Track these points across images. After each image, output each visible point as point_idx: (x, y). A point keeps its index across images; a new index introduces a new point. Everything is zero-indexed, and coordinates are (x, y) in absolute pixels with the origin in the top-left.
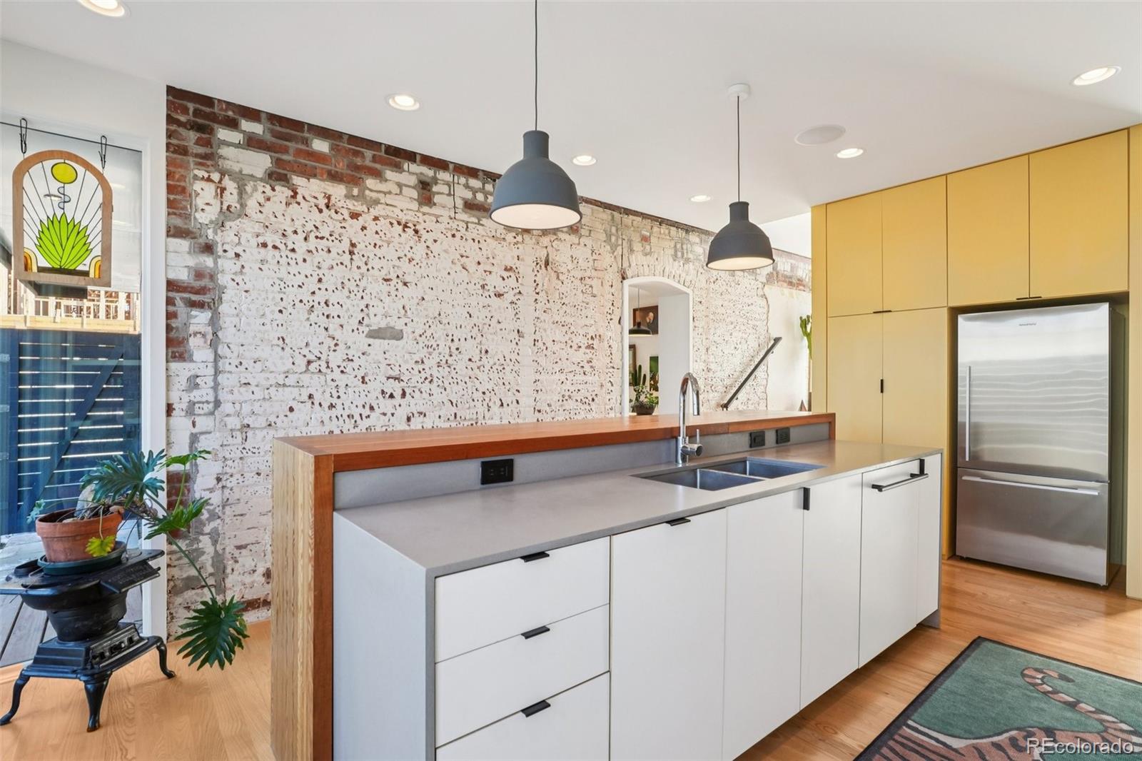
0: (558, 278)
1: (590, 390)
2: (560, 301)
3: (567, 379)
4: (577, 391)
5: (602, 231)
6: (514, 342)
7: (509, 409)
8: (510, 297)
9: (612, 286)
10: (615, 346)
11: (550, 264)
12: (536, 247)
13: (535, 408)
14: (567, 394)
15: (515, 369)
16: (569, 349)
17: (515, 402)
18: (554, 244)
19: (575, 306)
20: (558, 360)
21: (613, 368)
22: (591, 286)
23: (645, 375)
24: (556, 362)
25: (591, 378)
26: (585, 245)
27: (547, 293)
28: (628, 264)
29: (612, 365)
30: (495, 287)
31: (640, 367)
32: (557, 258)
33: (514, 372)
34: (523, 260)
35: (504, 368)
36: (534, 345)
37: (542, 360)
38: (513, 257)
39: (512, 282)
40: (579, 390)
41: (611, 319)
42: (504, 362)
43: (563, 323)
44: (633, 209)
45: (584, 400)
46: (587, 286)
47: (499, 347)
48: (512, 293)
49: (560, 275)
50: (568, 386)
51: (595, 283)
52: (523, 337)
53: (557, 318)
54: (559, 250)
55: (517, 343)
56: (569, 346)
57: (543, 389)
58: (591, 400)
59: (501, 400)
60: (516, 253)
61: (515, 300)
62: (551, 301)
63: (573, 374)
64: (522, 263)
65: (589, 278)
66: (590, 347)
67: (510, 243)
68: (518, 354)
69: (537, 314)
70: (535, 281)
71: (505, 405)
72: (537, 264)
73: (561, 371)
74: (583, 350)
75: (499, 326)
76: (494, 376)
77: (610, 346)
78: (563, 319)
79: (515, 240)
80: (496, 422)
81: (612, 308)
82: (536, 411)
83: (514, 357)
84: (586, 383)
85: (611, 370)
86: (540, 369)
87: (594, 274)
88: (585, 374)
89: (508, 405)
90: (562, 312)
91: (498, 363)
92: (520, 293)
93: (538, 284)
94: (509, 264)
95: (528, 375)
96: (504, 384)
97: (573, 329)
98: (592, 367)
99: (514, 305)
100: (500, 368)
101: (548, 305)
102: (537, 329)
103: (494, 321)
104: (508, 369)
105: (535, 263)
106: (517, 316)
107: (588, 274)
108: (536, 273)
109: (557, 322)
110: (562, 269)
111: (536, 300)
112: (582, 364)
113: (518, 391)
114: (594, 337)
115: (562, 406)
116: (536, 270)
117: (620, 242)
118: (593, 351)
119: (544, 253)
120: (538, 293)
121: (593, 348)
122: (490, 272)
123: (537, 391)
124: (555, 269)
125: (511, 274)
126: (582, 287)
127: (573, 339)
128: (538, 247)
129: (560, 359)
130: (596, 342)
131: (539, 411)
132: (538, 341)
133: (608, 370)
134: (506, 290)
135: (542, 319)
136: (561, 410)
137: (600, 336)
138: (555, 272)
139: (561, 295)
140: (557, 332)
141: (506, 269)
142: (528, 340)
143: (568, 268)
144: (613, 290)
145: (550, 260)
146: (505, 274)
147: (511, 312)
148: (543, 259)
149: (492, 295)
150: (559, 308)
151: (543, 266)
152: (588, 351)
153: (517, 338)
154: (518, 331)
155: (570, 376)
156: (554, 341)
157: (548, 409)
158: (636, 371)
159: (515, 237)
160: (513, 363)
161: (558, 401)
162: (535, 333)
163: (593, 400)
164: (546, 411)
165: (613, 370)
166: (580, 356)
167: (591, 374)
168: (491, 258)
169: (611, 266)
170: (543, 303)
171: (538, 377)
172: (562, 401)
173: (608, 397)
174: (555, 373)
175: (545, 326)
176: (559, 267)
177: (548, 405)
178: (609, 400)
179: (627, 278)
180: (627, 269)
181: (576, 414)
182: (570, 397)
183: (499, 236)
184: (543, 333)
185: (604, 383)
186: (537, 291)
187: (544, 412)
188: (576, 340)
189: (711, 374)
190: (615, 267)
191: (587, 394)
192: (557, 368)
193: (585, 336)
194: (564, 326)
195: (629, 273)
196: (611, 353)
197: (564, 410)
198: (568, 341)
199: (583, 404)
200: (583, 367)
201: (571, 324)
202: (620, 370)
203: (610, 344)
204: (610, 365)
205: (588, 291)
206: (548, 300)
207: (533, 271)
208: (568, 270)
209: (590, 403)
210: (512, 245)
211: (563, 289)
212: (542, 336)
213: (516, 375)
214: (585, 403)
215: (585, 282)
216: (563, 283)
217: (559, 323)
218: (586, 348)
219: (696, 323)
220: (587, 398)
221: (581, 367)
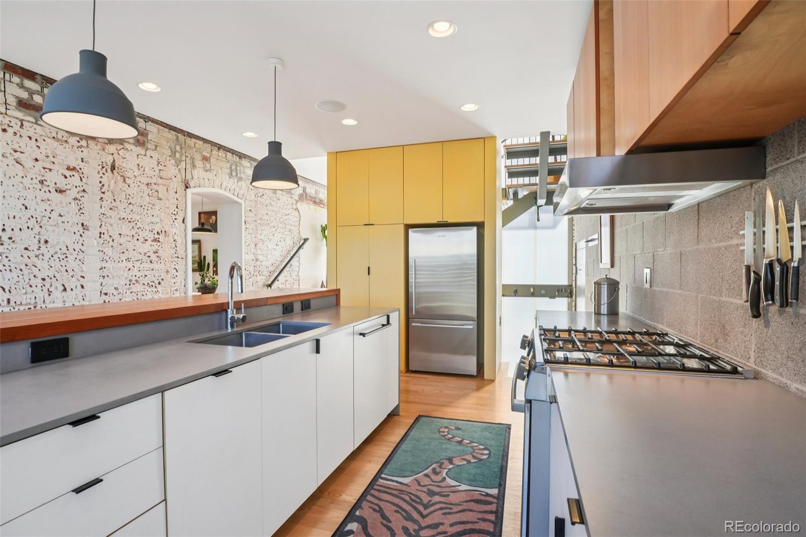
0: (124, 181)
1: (156, 276)
2: (126, 201)
4: (144, 276)
5: (167, 147)
6: (78, 234)
7: (74, 293)
8: (73, 193)
9: (176, 193)
10: (180, 241)
11: (116, 169)
12: (101, 152)
13: (101, 292)
14: (134, 279)
15: (79, 258)
16: (136, 241)
17: (79, 287)
18: (120, 152)
19: (141, 206)
20: (125, 251)
21: (178, 257)
22: (157, 191)
23: (209, 264)
24: (123, 252)
25: (157, 266)
26: (151, 157)
27: (113, 193)
28: (191, 177)
29: (176, 255)
30: (56, 184)
31: (205, 257)
32: (124, 165)
33: (77, 261)
34: (87, 162)
35: (67, 257)
36: (100, 237)
37: (109, 251)
38: (77, 159)
39: (76, 180)
40: (146, 276)
41: (176, 219)
42: (66, 252)
43: (129, 220)
44: (196, 134)
45: (151, 284)
46: (154, 191)
47: (60, 238)
48: (75, 190)
49: (127, 179)
50: (135, 272)
51: (161, 189)
52: (88, 230)
53: (123, 215)
54: (125, 158)
55: (81, 235)
56: (135, 239)
57: (110, 275)
58: (157, 283)
59: (63, 285)
60: (80, 155)
61: (78, 196)
62: (117, 200)
63: (140, 262)
64: (87, 165)
65: (155, 184)
66: (155, 240)
67: (73, 146)
68: (82, 244)
69: (103, 210)
70: (100, 182)
71: (68, 289)
72: (103, 167)
73: (128, 260)
74: (149, 242)
75: (61, 219)
76: (56, 264)
77: (174, 241)
78: (130, 217)
79: (79, 144)
80: (59, 304)
81: (176, 210)
82: (102, 294)
83: (77, 247)
84: (153, 270)
85: (176, 259)
86: (107, 258)
87: (160, 181)
88: (151, 262)
89: (72, 289)
90: (128, 210)
91: (60, 252)
92: (84, 191)
93: (103, 185)
94: (72, 165)
95: (92, 265)
96: (67, 271)
97: (139, 225)
98: (158, 257)
99: (78, 201)
100: (64, 257)
101: (114, 204)
102: (103, 224)
103: (54, 215)
104: (71, 258)
105: (101, 167)
106: (81, 211)
107: (154, 180)
108: (102, 175)
109: (123, 219)
110: (128, 174)
111: (102, 198)
112: (148, 254)
113: (83, 277)
114: (160, 232)
115: (129, 289)
116: (101, 172)
117: (184, 158)
118: (158, 244)
119: (110, 159)
120: (104, 193)
121: (159, 241)
122: (50, 170)
123: (104, 277)
124: (121, 174)
125: (74, 173)
126: (147, 191)
127: (140, 234)
128: (104, 153)
129: (127, 250)
130: (161, 237)
131: (106, 294)
132: (104, 234)
133: (173, 260)
134: (69, 187)
135: (108, 215)
136: (128, 292)
137: (165, 232)
138: (122, 176)
139: (128, 196)
140: (124, 227)
141: (68, 169)
142: (94, 232)
143: (135, 174)
144: (177, 196)
145: (117, 165)
146: (68, 173)
147: (74, 207)
148: (110, 164)
149: (53, 190)
150: (126, 206)
151: (109, 170)
152: (154, 243)
153: (81, 231)
154: (83, 224)
155: (137, 264)
156: (120, 234)
157: (115, 292)
158: (201, 260)
159: (79, 142)
160: (77, 252)
161: (126, 284)
162: (100, 227)
163: (159, 283)
164: (113, 294)
165: (178, 259)
166: (148, 247)
167: (157, 262)
168: (51, 157)
169: (175, 177)
170: (109, 202)
171: (104, 264)
172: (130, 284)
173: (174, 281)
174: (122, 261)
175: (112, 221)
176: (125, 172)
177: (115, 288)
178: (174, 283)
179: (190, 187)
180: (190, 181)
181: (143, 295)
182: (137, 281)
183: (60, 137)
184: (109, 228)
185: (169, 270)
186: (103, 191)
187: (111, 295)
188: (143, 234)
189: (258, 263)
190: (179, 178)
191: (153, 279)
192: (124, 257)
193: (152, 231)
194: (131, 222)
195: (192, 184)
196: (176, 246)
197: (131, 293)
198: (135, 235)
199: (150, 286)
200: (150, 257)
201: (138, 221)
202: (184, 260)
203: (174, 239)
204: (175, 255)
205: (154, 195)
206: (114, 200)
207: (98, 173)
208: (134, 176)
209: (157, 285)
210: (75, 148)
211: (129, 191)
212: (107, 230)
213: (80, 263)
214: (152, 286)
215: (151, 187)
216: (129, 186)
217: (126, 219)
218: (152, 241)
219: (248, 226)
220: (154, 282)
221: (148, 256)
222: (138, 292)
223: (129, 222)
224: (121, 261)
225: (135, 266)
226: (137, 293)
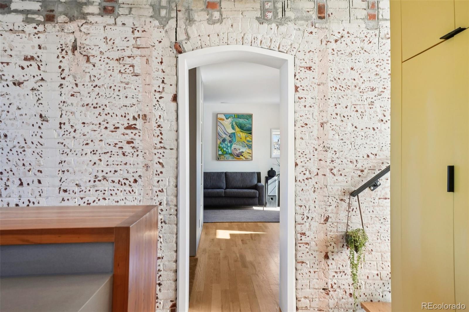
0: (88, 60)
1: (131, 171)
2: (91, 84)
3: (100, 160)
4: (113, 172)
6: (36, 126)
7: (30, 188)
8: (31, 84)
9: (161, 63)
10: (167, 126)
11: (78, 48)
12: (60, 34)
13: (60, 188)
14: (100, 175)
15: (37, 151)
16: (103, 130)
17: (36, 182)
18: (82, 29)
19: (111, 87)
20: (89, 142)
21: (165, 148)
22: (133, 66)
24: (87, 144)
25: (132, 159)
26: (124, 24)
27: (74, 77)
29: (162, 145)
30: (13, 77)
32: (87, 42)
33: (35, 154)
34: (45, 48)
35: (24, 151)
36: (61, 128)
37: (70, 143)
38: (33, 47)
39: (33, 70)
40: (116, 171)
41: (161, 98)
42: (24, 145)
43: (95, 105)
45: (123, 181)
46: (127, 66)
47: (19, 131)
48: (33, 80)
49: (91, 58)
50: (102, 166)
51: (136, 62)
52: (47, 121)
53: (87, 100)
54: (89, 34)
55: (40, 127)
56: (103, 127)
57: (71, 170)
58: (132, 181)
59: (20, 179)
60: (36, 42)
61: (36, 86)
62: (80, 85)
63: (109, 154)
64: (45, 51)
65: (129, 57)
66: (129, 127)
67: (29, 34)
68: (41, 137)
69: (63, 98)
70: (60, 67)
71: (25, 184)
72: (62, 50)
73: (94, 152)
74: (122, 130)
75: (20, 112)
76: (14, 158)
77: (159, 126)
78: (95, 102)
79: (36, 31)
81: (162, 85)
82: (62, 191)
83: (36, 140)
84: (126, 164)
85: (161, 151)
86: (68, 151)
87: (136, 52)
88: (124, 154)
89: (28, 184)
90: (94, 95)
91: (17, 145)
92: (42, 79)
93: (63, 70)
94: (29, 54)
95: (51, 157)
96: (23, 165)
97: (107, 110)
98: (133, 148)
99: (36, 92)
101: (76, 89)
102: (64, 113)
103: (14, 107)
104: (29, 151)
105: (60, 50)
106: (39, 102)
107: (128, 53)
108: (61, 59)
109: (87, 105)
110: (93, 52)
111: (61, 85)
112: (120, 145)
113: (41, 172)
114: (136, 117)
115: (94, 186)
116: (60, 56)
117: (174, 14)
118: (134, 131)
119: (71, 38)
120: (64, 78)
121: (135, 128)
122: (7, 63)
123: (64, 172)
124: (84, 53)
125: (32, 62)
126: (118, 66)
127: (109, 120)
128: (63, 33)
129: (92, 141)
130: (139, 123)
131: (65, 191)
132: (64, 124)
133: (156, 151)
134: (26, 78)
135: (69, 102)
136: (93, 190)
137: (145, 116)
138: (84, 56)
139: (93, 78)
140: (88, 113)
141: (26, 59)
142: (54, 123)
143: (101, 49)
144: (163, 67)
145: (78, 44)
147: (32, 98)
148: (70, 45)
149: (10, 84)
150: (90, 91)
151: (70, 52)
152: (129, 131)
153: (40, 122)
154: (41, 116)
155: (105, 158)
156: (84, 123)
157: (77, 189)
159: (36, 28)
160: (35, 145)
161: (90, 181)
162: (61, 117)
163: (135, 181)
164: (73, 191)
165: (164, 150)
166: (117, 136)
167: (133, 154)
168: (9, 50)
169: (160, 42)
170: (70, 87)
171: (64, 158)
172: (95, 181)
173: (156, 178)
174: (86, 154)
175: (73, 109)
176: (89, 50)
177: (77, 184)
178: (158, 181)
179: (185, 52)
180: (184, 42)
181: (111, 195)
182: (105, 178)
183: (16, 28)
184: (71, 116)
185: (150, 164)
186: (63, 76)
187: (71, 192)
188: (113, 121)
189: (330, 155)
190: (166, 43)
191: (126, 175)
192: (88, 149)
193: (125, 117)
194: (97, 107)
195: (186, 46)
196: (161, 133)
197: (96, 191)
198: (102, 123)
199: (122, 185)
200: (122, 148)
201: (106, 105)
202: (174, 151)
203: (158, 124)
204: (159, 145)
205: (128, 71)
206: (76, 85)
207: (58, 57)
208: (101, 52)
209: (132, 184)
210: (32, 36)
211: (94, 72)
212: (69, 120)
213: (38, 157)
214: (125, 184)
215: (124, 62)
216: (94, 66)
217: (90, 105)
218: (125, 128)
219: (301, 94)
220: (127, 179)
221: (120, 148)
222: (105, 190)
223: (94, 108)
224: (84, 154)
225: (102, 159)
226: (103, 192)
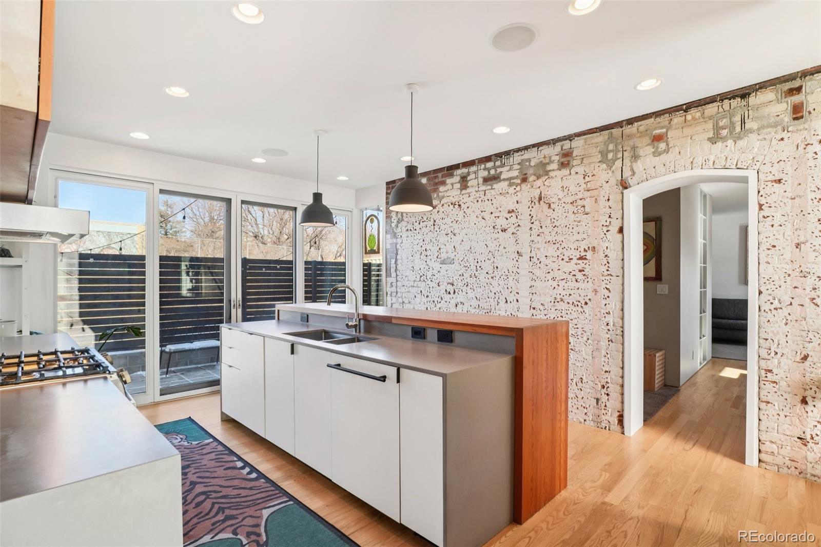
0: (549, 207)
1: (583, 295)
2: (551, 225)
3: (558, 285)
4: (568, 295)
5: (597, 153)
6: (515, 260)
7: (512, 305)
8: (511, 230)
9: (608, 200)
10: (614, 255)
11: (543, 199)
12: (530, 190)
13: (531, 306)
14: (559, 297)
15: (516, 278)
16: (561, 261)
17: (515, 300)
18: (546, 183)
19: (566, 226)
20: (550, 271)
21: (611, 275)
22: (584, 206)
24: (549, 272)
25: (583, 285)
26: (577, 173)
27: (540, 221)
28: (631, 173)
29: (609, 273)
30: (501, 226)
32: (549, 193)
33: (515, 280)
34: (521, 202)
35: (508, 278)
36: (531, 260)
37: (537, 272)
38: (513, 203)
39: (513, 220)
41: (607, 231)
42: (508, 274)
43: (554, 242)
44: (641, 115)
45: (576, 303)
46: (579, 207)
47: (505, 264)
48: (513, 227)
49: (552, 204)
50: (560, 290)
51: (588, 203)
52: (522, 256)
53: (549, 238)
54: (550, 186)
55: (517, 261)
56: (560, 259)
57: (537, 293)
58: (583, 303)
59: (506, 298)
60: (516, 199)
61: (515, 231)
62: (544, 227)
63: (565, 281)
64: (521, 204)
65: (581, 199)
66: (581, 258)
67: (511, 194)
68: (518, 268)
69: (532, 238)
70: (530, 215)
71: (509, 302)
72: (532, 202)
73: (554, 279)
74: (575, 261)
75: (505, 250)
76: (502, 283)
77: (606, 256)
78: (554, 239)
79: (515, 191)
80: (503, 313)
81: (609, 220)
82: (532, 308)
83: (515, 270)
84: (578, 289)
85: (608, 278)
86: (535, 278)
87: (587, 194)
88: (577, 281)
89: (511, 302)
90: (553, 234)
91: (504, 274)
92: (519, 225)
93: (532, 217)
94: (511, 208)
95: (525, 283)
96: (508, 288)
97: (564, 245)
98: (584, 275)
99: (514, 235)
100: (506, 278)
101: (541, 230)
102: (533, 249)
103: (502, 247)
104: (511, 278)
105: (530, 202)
106: (517, 242)
107: (580, 196)
108: (531, 208)
109: (549, 242)
110: (553, 200)
111: (531, 228)
112: (573, 273)
113: (518, 293)
114: (587, 249)
115: (554, 306)
117: (620, 155)
118: (585, 261)
119: (538, 191)
120: (533, 223)
121: (586, 259)
122: (498, 217)
123: (533, 294)
124: (547, 202)
125: (512, 214)
126: (572, 208)
127: (565, 253)
128: (532, 189)
129: (552, 270)
130: (589, 255)
131: (534, 309)
132: (533, 257)
133: (603, 278)
134: (509, 226)
135: (536, 241)
136: (553, 309)
137: (594, 247)
138: (547, 203)
139: (553, 220)
140: (550, 249)
141: (509, 212)
142: (526, 257)
143: (559, 197)
144: (610, 203)
145: (543, 195)
146: (508, 216)
147: (512, 240)
148: (537, 197)
149: (500, 231)
150: (551, 230)
151: (537, 203)
152: (580, 262)
153: (517, 257)
154: (518, 252)
155: (562, 283)
156: (546, 256)
157: (542, 308)
159: (515, 189)
160: (514, 274)
161: (551, 302)
162: (531, 252)
163: (586, 303)
164: (539, 309)
165: (611, 277)
166: (572, 266)
167: (584, 281)
168: (499, 208)
169: (607, 182)
170: (537, 229)
171: (533, 283)
172: (554, 302)
173: (604, 302)
174: (548, 280)
175: (538, 246)
176: (551, 199)
177: (542, 304)
178: (606, 304)
179: (630, 187)
180: (629, 178)
181: (567, 314)
182: (562, 300)
183: (504, 191)
184: (537, 252)
185: (598, 290)
186: (532, 222)
187: (538, 310)
188: (568, 254)
189: (810, 281)
190: (613, 182)
191: (579, 298)
192: (549, 277)
193: (577, 249)
194: (555, 244)
195: (631, 182)
196: (608, 262)
197: (556, 310)
198: (560, 256)
199: (575, 306)
200: (575, 275)
201: (562, 241)
202: (620, 278)
203: (606, 254)
204: (606, 273)
205: (580, 211)
206: (541, 227)
207: (529, 208)
208: (559, 199)
209: (583, 305)
210: (513, 195)
211: (554, 215)
212: (536, 254)
213: (516, 282)
214: (578, 305)
215: (577, 204)
216: (554, 210)
217: (551, 242)
218: (577, 259)
220: (579, 302)
221: (573, 275)
222: (562, 310)
223: (554, 244)
224: (546, 281)
225: (560, 285)
226: (561, 311)
